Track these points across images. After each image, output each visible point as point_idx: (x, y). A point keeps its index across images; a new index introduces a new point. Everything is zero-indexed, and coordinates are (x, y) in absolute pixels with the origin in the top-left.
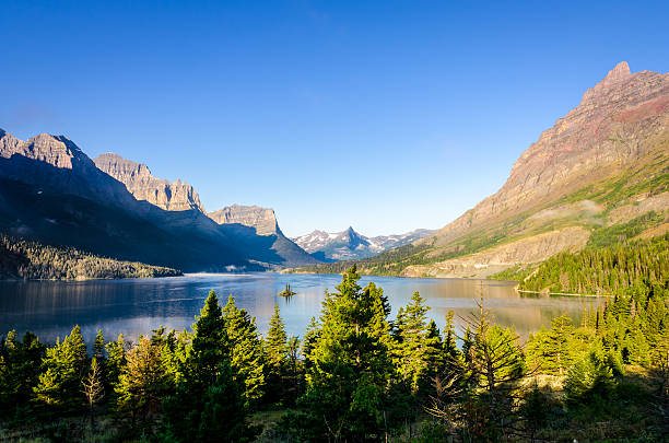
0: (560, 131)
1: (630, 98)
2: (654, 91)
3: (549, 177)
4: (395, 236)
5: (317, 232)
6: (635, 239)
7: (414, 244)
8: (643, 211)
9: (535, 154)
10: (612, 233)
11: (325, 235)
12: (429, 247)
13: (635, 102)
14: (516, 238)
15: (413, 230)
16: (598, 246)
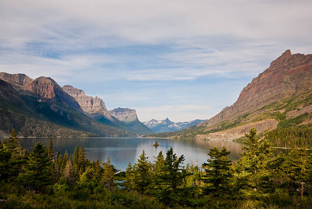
0: (261, 78)
1: (292, 65)
2: (302, 62)
3: (257, 98)
4: (186, 122)
5: (153, 120)
6: (300, 124)
7: (198, 125)
8: (302, 112)
9: (251, 88)
10: (289, 122)
11: (156, 121)
12: (204, 127)
13: (294, 66)
14: (245, 123)
15: (194, 120)
16: (283, 127)
